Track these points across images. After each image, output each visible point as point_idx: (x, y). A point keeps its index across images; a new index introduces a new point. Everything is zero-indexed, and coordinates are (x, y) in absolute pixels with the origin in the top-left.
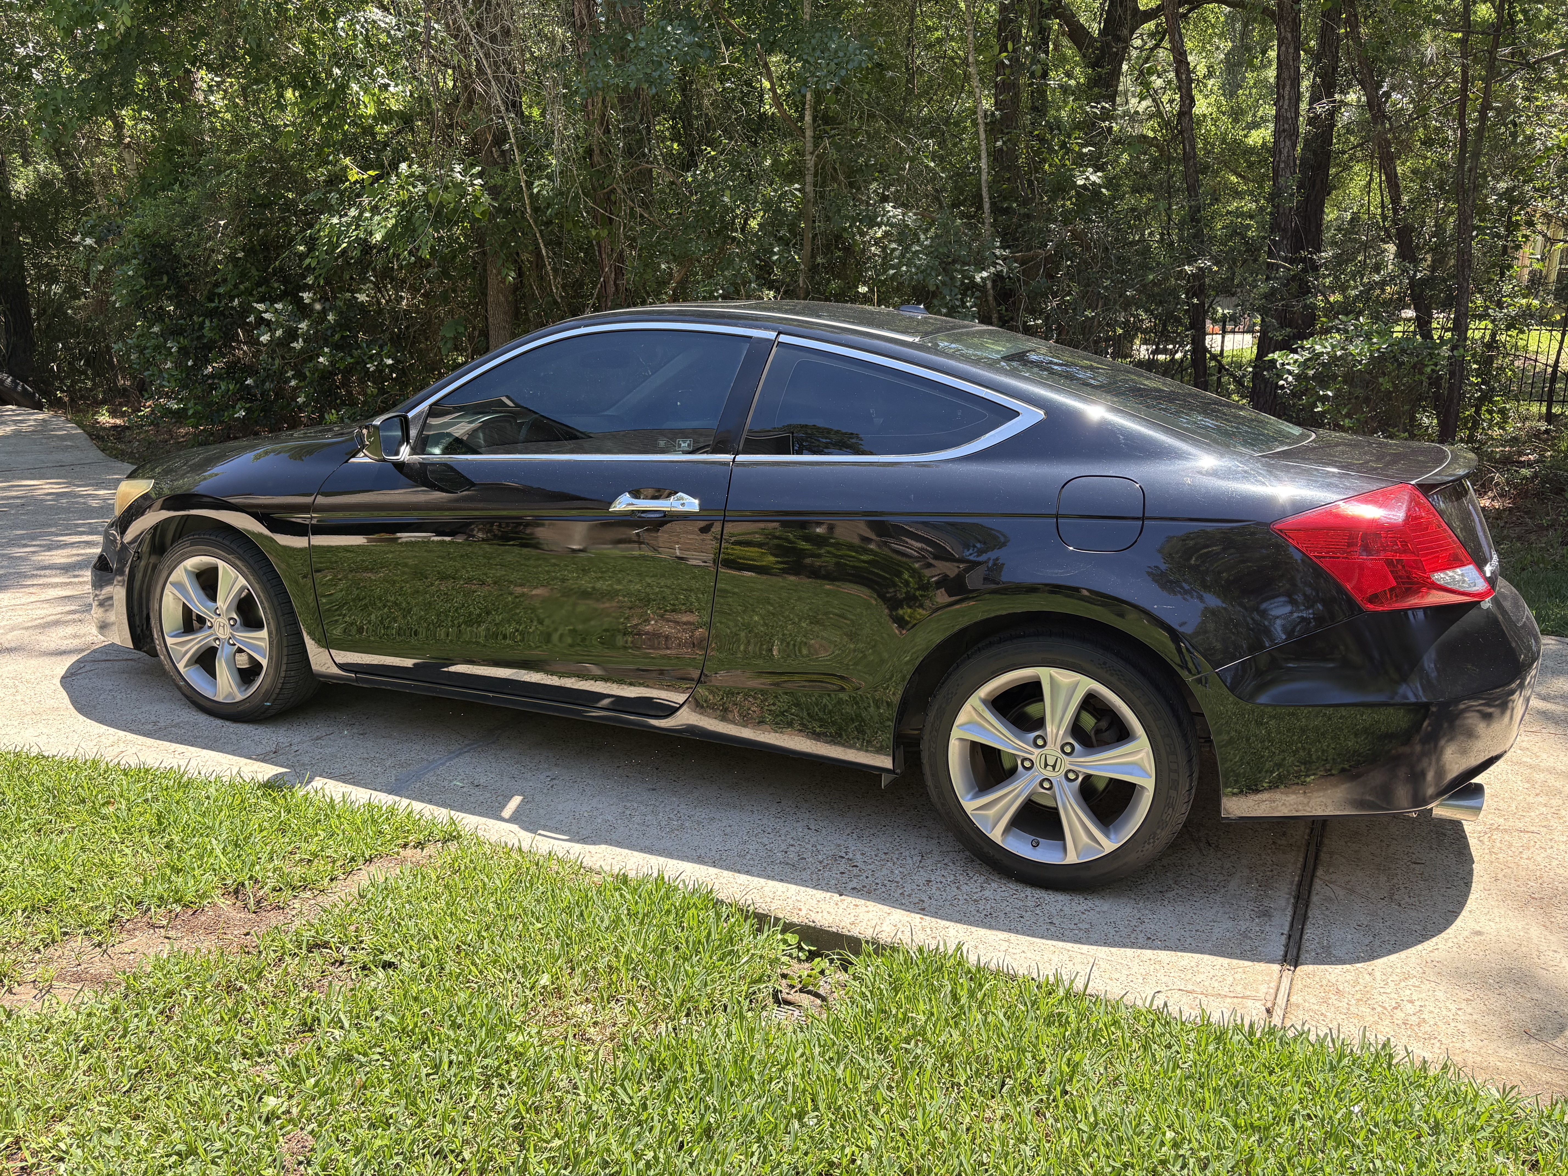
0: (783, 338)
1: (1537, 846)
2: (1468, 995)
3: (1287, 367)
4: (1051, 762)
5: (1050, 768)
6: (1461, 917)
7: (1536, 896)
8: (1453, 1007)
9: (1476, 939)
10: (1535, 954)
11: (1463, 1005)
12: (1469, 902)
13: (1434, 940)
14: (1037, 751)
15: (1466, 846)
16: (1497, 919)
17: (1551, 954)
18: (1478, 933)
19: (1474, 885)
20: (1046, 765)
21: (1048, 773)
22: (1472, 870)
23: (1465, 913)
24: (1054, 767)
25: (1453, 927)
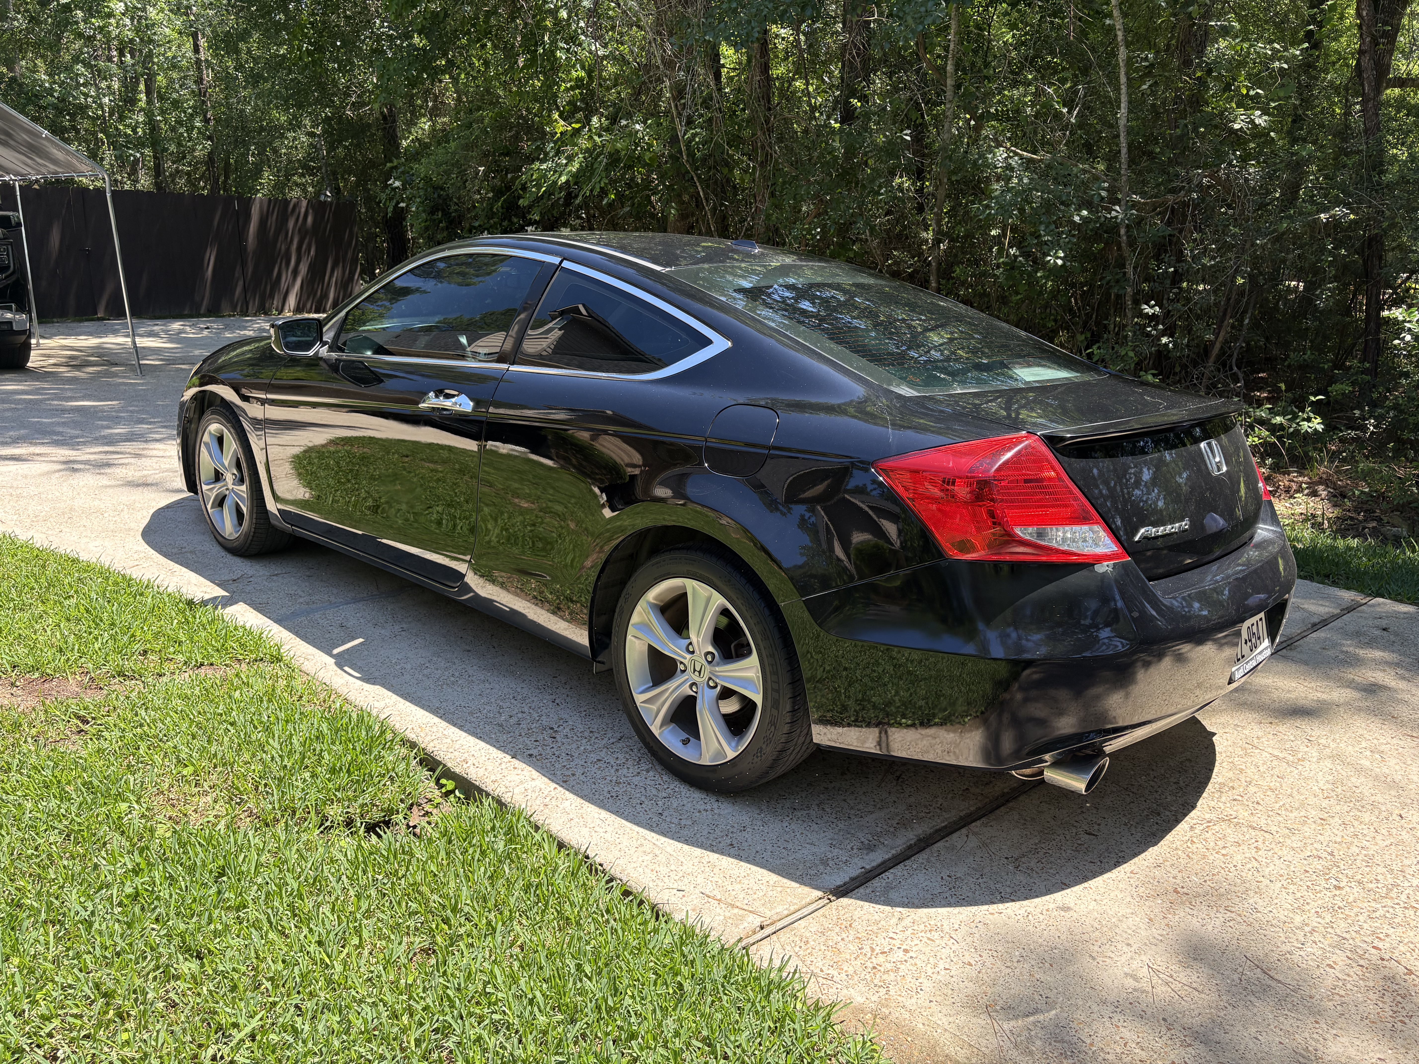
0: (566, 264)
3: (1407, 325)
4: (698, 669)
5: (697, 673)
14: (688, 656)
20: (695, 670)
21: (696, 678)
24: (700, 672)
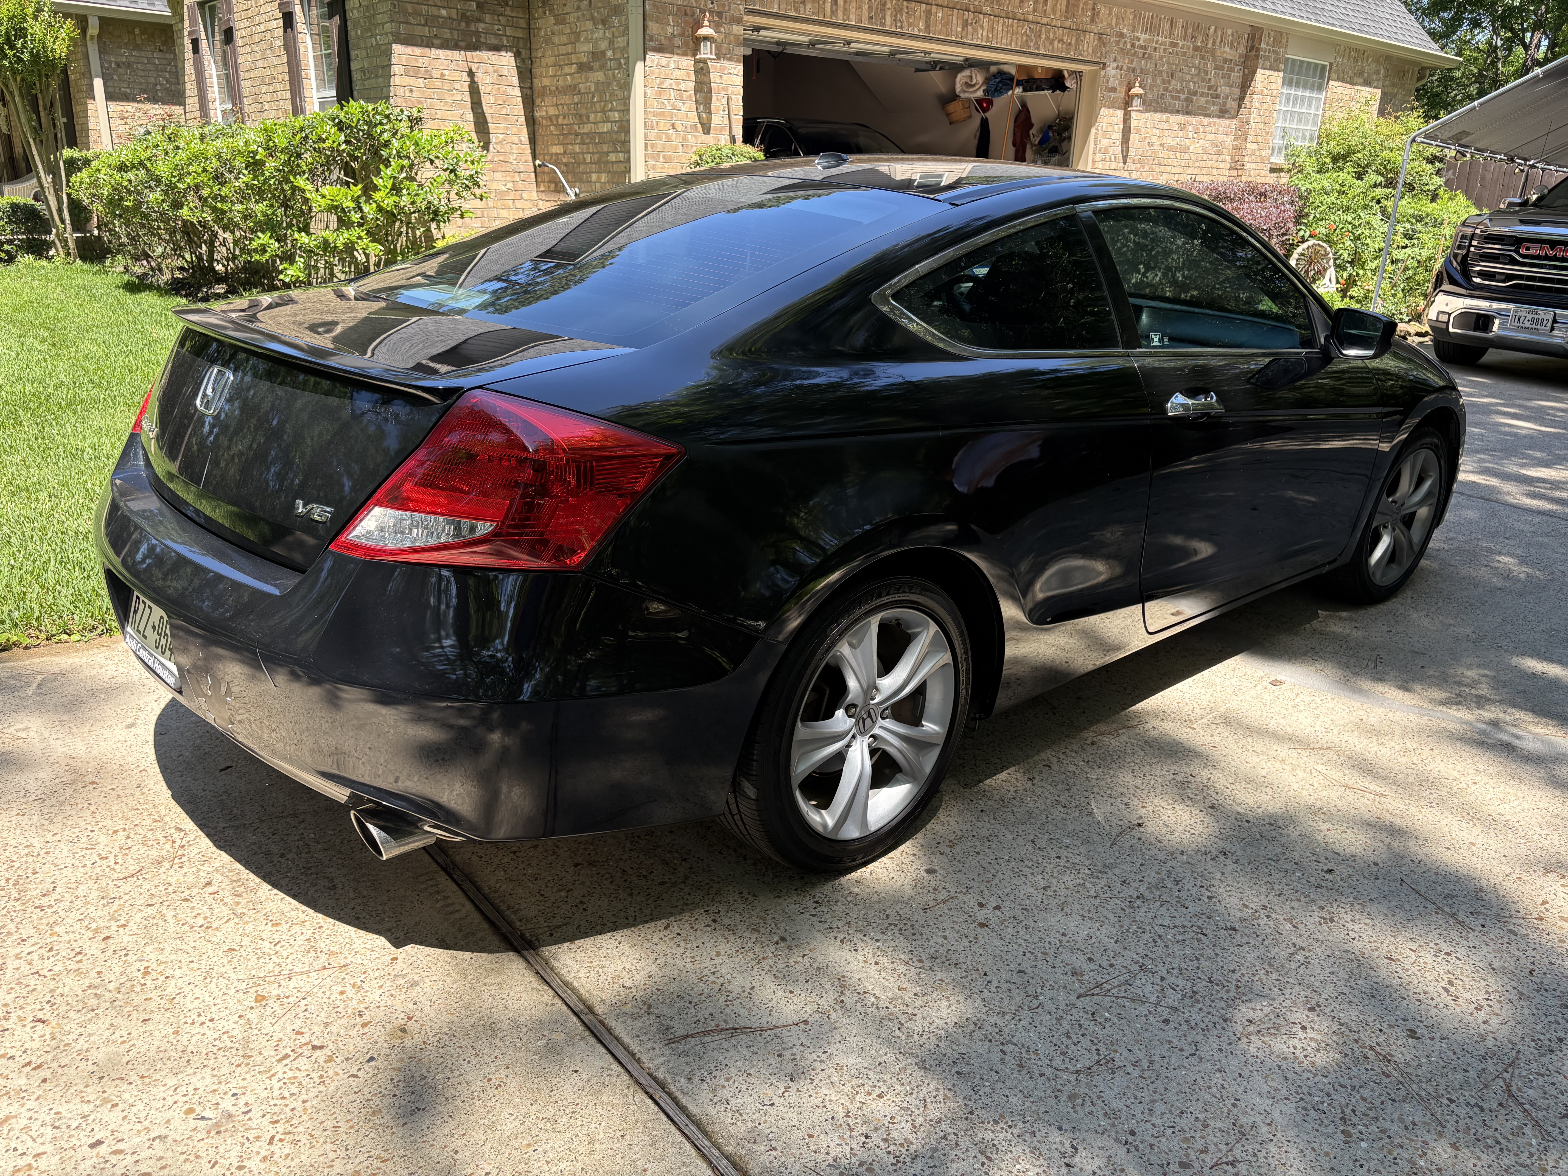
1: (112, 858)
2: (114, 681)
6: (152, 733)
7: (91, 787)
8: (122, 670)
9: (129, 721)
10: (75, 730)
11: (115, 674)
12: (153, 750)
13: (163, 706)
15: (191, 814)
16: (119, 745)
17: (60, 736)
18: (130, 726)
19: (158, 770)
22: (170, 787)
23: (151, 738)
25: (154, 722)
